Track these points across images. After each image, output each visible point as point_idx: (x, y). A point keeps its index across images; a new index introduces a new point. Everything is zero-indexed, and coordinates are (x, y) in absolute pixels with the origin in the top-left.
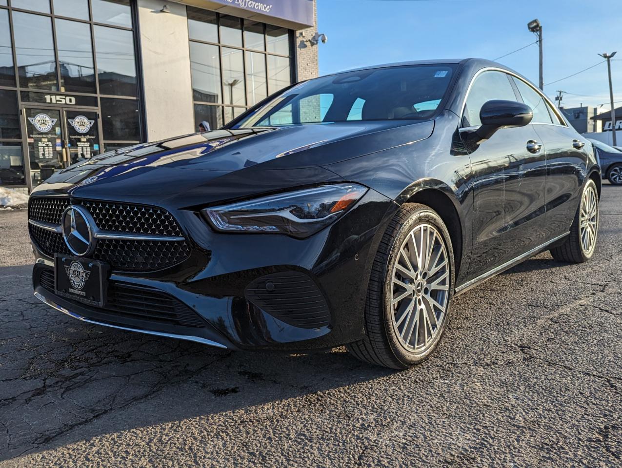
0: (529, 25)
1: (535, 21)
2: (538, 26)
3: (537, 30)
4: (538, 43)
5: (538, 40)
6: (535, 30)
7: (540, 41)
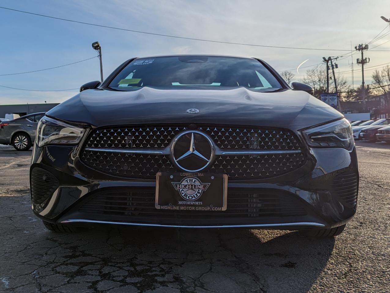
0: (93, 44)
1: (97, 43)
2: (98, 46)
3: (98, 49)
4: (99, 57)
5: (99, 55)
6: (97, 48)
7: (100, 56)
